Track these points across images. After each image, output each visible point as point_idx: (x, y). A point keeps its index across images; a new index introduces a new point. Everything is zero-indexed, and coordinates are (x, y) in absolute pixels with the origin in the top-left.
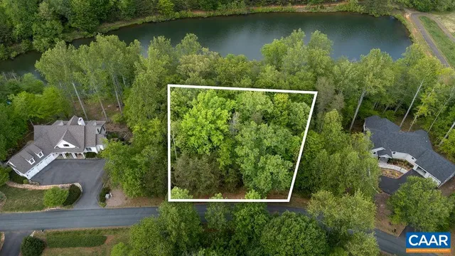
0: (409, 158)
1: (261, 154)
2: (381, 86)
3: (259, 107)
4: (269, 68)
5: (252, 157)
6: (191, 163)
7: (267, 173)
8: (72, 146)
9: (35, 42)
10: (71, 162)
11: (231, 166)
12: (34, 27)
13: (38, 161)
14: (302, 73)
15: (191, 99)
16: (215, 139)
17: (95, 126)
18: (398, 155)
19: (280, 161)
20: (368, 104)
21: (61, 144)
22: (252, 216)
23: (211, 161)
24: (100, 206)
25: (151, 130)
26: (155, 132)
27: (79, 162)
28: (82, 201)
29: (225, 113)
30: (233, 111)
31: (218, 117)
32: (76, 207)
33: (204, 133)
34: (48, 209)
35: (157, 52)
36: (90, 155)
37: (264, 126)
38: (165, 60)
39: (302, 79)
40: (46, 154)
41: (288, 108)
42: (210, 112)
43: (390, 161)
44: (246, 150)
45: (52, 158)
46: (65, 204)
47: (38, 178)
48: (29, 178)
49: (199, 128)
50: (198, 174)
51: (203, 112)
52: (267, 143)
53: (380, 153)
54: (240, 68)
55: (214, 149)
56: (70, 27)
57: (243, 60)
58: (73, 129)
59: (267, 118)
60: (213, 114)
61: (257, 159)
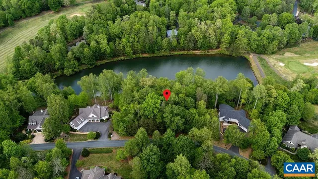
0: (237, 121)
1: (173, 116)
2: (222, 91)
3: (172, 99)
4: (177, 83)
5: (169, 117)
6: (146, 121)
7: (175, 123)
8: (95, 116)
9: (65, 71)
10: (94, 123)
11: (162, 123)
12: (66, 64)
13: (82, 122)
14: (191, 86)
15: (145, 96)
16: (155, 111)
17: (104, 108)
18: (232, 120)
19: (179, 118)
20: (221, 98)
21: (90, 116)
22: (169, 138)
23: (154, 120)
24: (108, 140)
25: (130, 108)
26: (131, 109)
27: (97, 123)
28: (101, 138)
29: (159, 101)
30: (162, 101)
31: (156, 103)
32: (99, 140)
33: (151, 109)
34: (88, 141)
35: (131, 77)
36: (102, 121)
37: (174, 106)
38: (134, 81)
39: (191, 88)
40: (85, 120)
41: (184, 100)
42: (153, 101)
43: (229, 122)
44: (167, 114)
45: (86, 121)
46: (94, 139)
47: (81, 130)
48: (78, 129)
49: (149, 107)
50: (148, 126)
51: (151, 101)
52: (175, 112)
53: (224, 119)
54: (165, 84)
55: (155, 116)
56: (82, 63)
57: (167, 80)
58: (95, 109)
59: (176, 103)
60: (155, 102)
61: (171, 118)
